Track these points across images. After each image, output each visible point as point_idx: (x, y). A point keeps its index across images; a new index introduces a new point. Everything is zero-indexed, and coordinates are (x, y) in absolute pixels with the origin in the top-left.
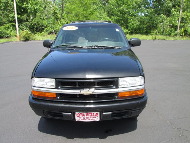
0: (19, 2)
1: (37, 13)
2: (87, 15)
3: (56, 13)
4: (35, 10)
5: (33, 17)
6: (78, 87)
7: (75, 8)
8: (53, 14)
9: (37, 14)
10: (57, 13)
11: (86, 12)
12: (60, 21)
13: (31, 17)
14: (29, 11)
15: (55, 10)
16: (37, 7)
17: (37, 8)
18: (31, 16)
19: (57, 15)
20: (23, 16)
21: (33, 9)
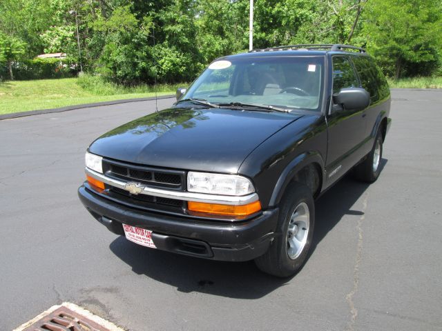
0: (266, 5)
1: (300, 24)
2: (416, 24)
3: (342, 23)
4: (297, 19)
5: (291, 36)
6: (128, 176)
7: (385, 9)
8: (334, 25)
9: (301, 28)
10: (345, 23)
11: (416, 16)
12: (349, 41)
13: (287, 36)
14: (284, 22)
15: (339, 17)
16: (302, 11)
17: (302, 15)
18: (287, 33)
19: (342, 29)
20: (272, 33)
21: (291, 17)
